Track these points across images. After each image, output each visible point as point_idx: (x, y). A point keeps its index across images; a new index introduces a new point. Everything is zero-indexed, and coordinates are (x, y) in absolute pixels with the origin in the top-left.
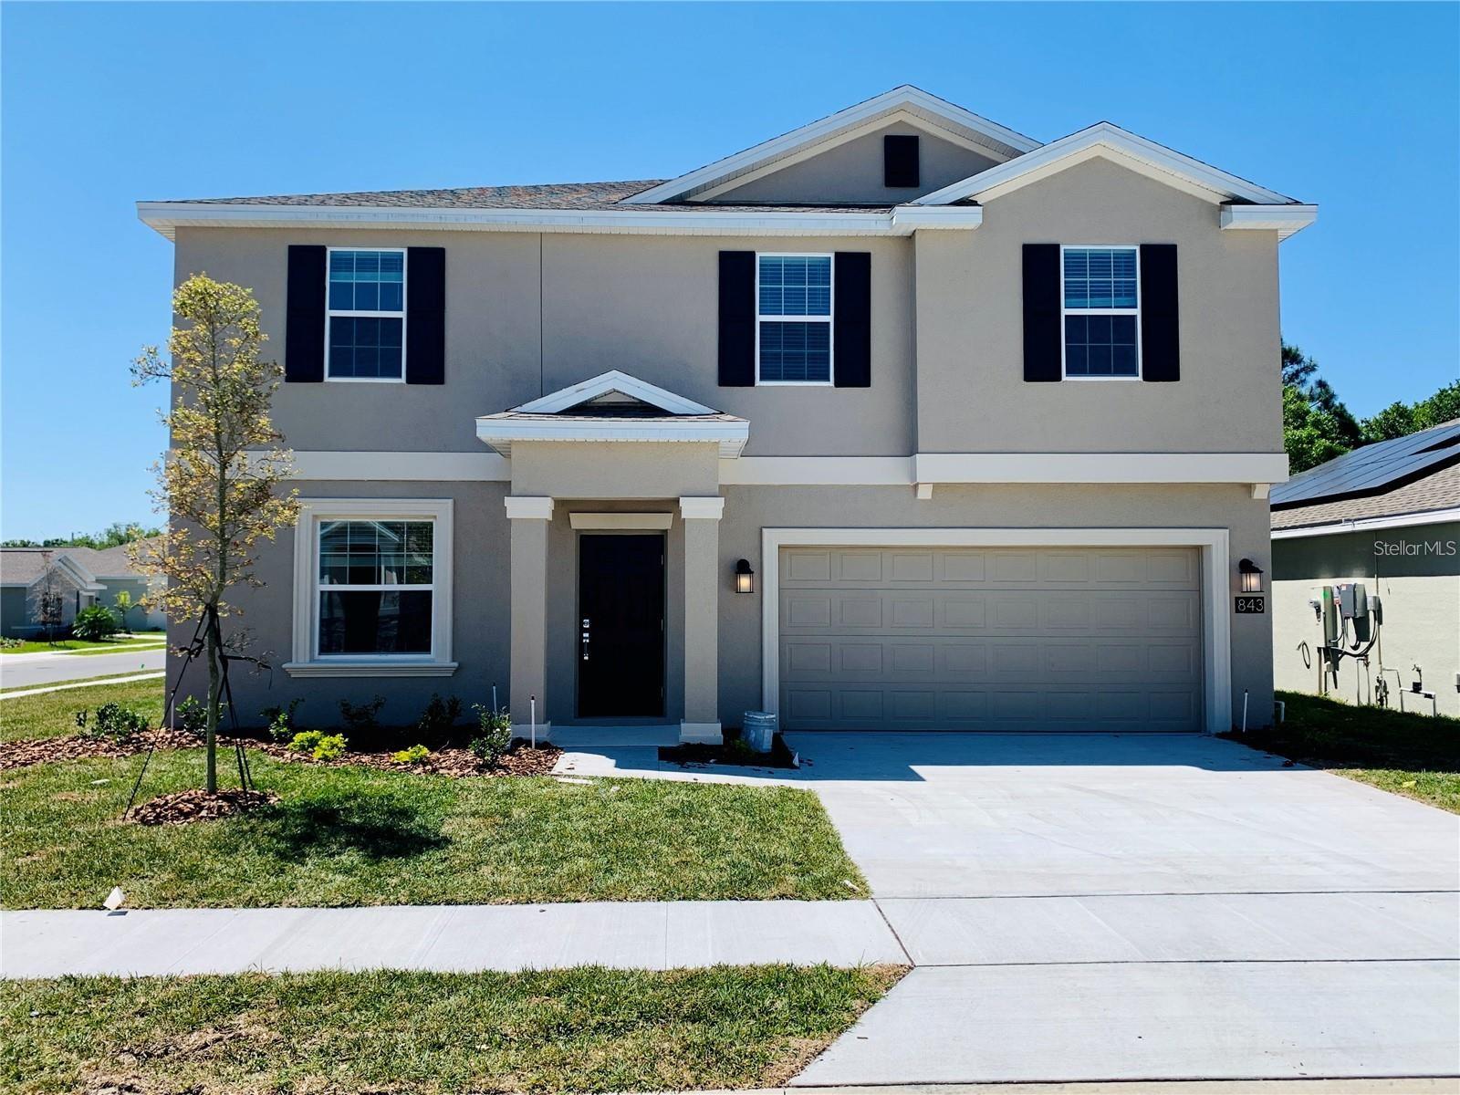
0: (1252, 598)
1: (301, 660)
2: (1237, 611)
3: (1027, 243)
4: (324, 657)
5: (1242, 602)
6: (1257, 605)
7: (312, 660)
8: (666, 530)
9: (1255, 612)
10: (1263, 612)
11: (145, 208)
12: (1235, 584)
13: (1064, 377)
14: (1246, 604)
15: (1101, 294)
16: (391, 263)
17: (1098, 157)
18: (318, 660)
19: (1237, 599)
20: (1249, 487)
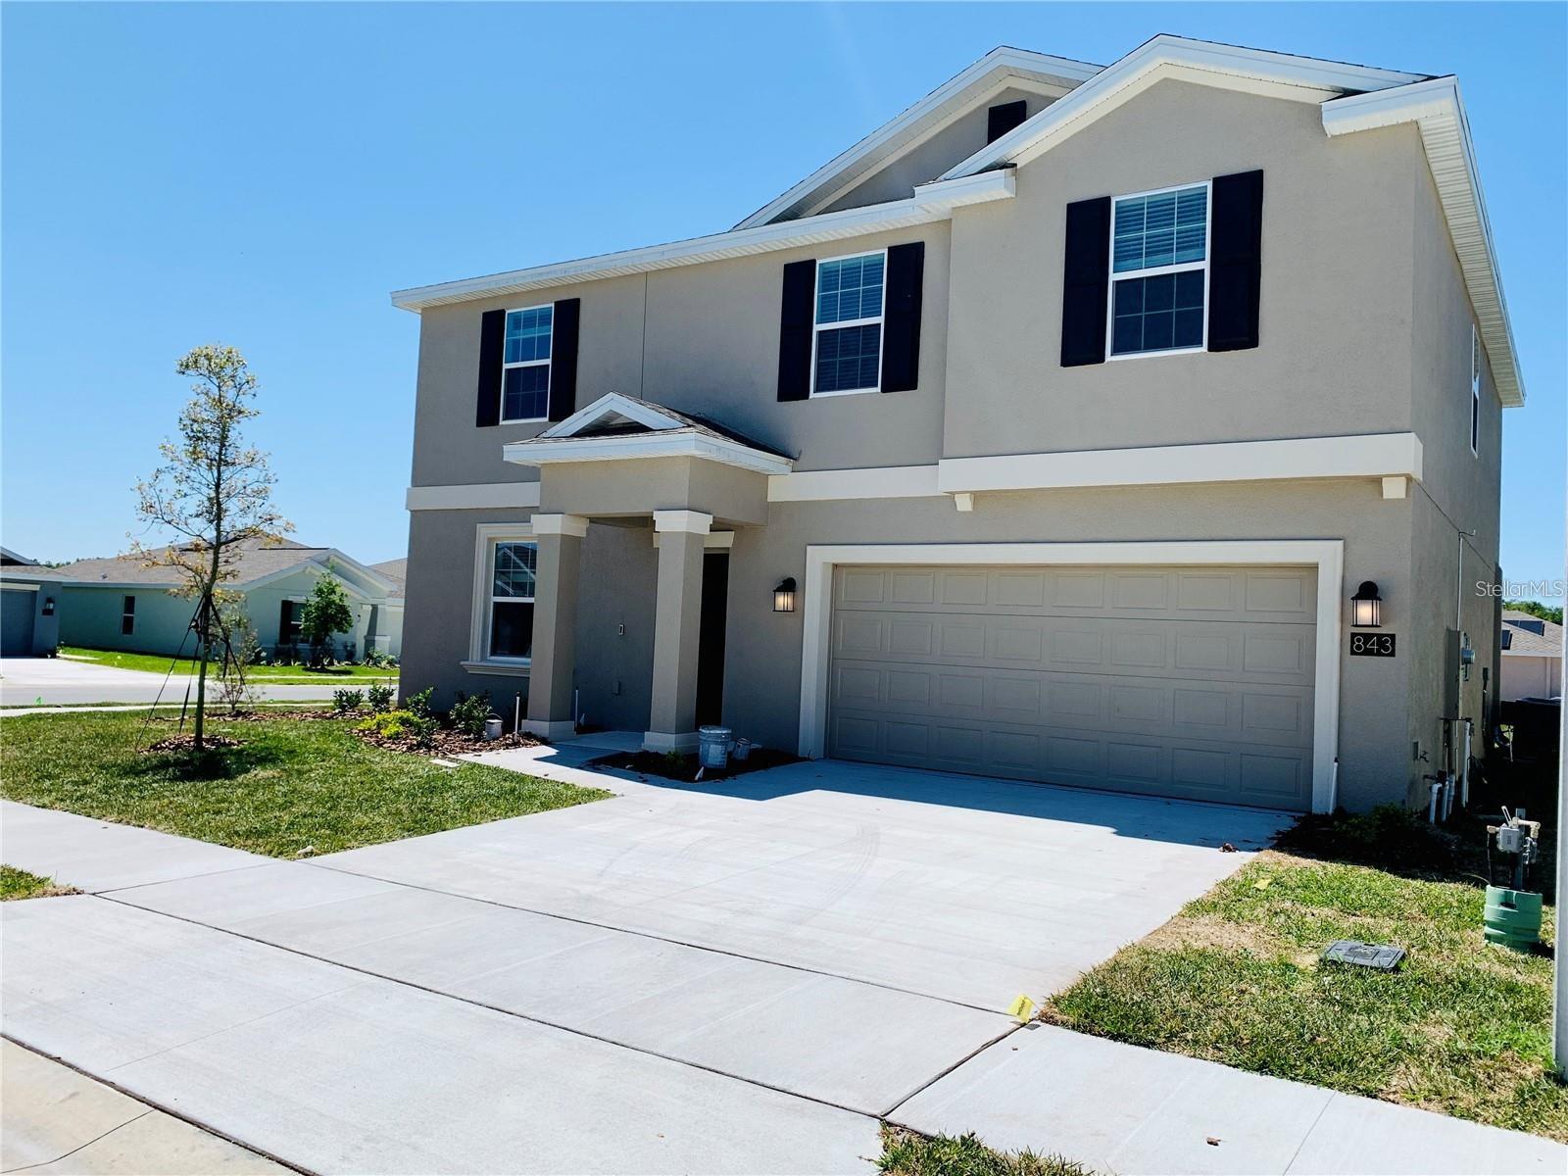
0: (1373, 635)
1: (475, 658)
2: (1353, 653)
3: (1073, 201)
4: (493, 658)
5: (1359, 640)
6: (1382, 644)
7: (483, 658)
8: (728, 548)
9: (1379, 654)
10: (1392, 654)
11: (398, 298)
12: (1346, 615)
13: (1109, 358)
14: (1365, 643)
15: (1158, 250)
16: (543, 317)
17: (1166, 79)
18: (490, 661)
19: (1353, 635)
20: (1377, 481)
